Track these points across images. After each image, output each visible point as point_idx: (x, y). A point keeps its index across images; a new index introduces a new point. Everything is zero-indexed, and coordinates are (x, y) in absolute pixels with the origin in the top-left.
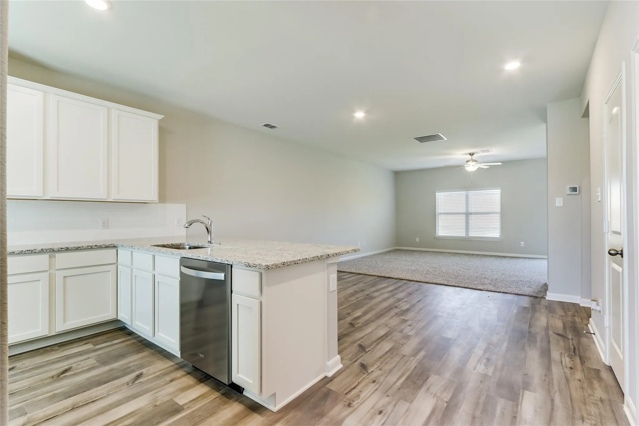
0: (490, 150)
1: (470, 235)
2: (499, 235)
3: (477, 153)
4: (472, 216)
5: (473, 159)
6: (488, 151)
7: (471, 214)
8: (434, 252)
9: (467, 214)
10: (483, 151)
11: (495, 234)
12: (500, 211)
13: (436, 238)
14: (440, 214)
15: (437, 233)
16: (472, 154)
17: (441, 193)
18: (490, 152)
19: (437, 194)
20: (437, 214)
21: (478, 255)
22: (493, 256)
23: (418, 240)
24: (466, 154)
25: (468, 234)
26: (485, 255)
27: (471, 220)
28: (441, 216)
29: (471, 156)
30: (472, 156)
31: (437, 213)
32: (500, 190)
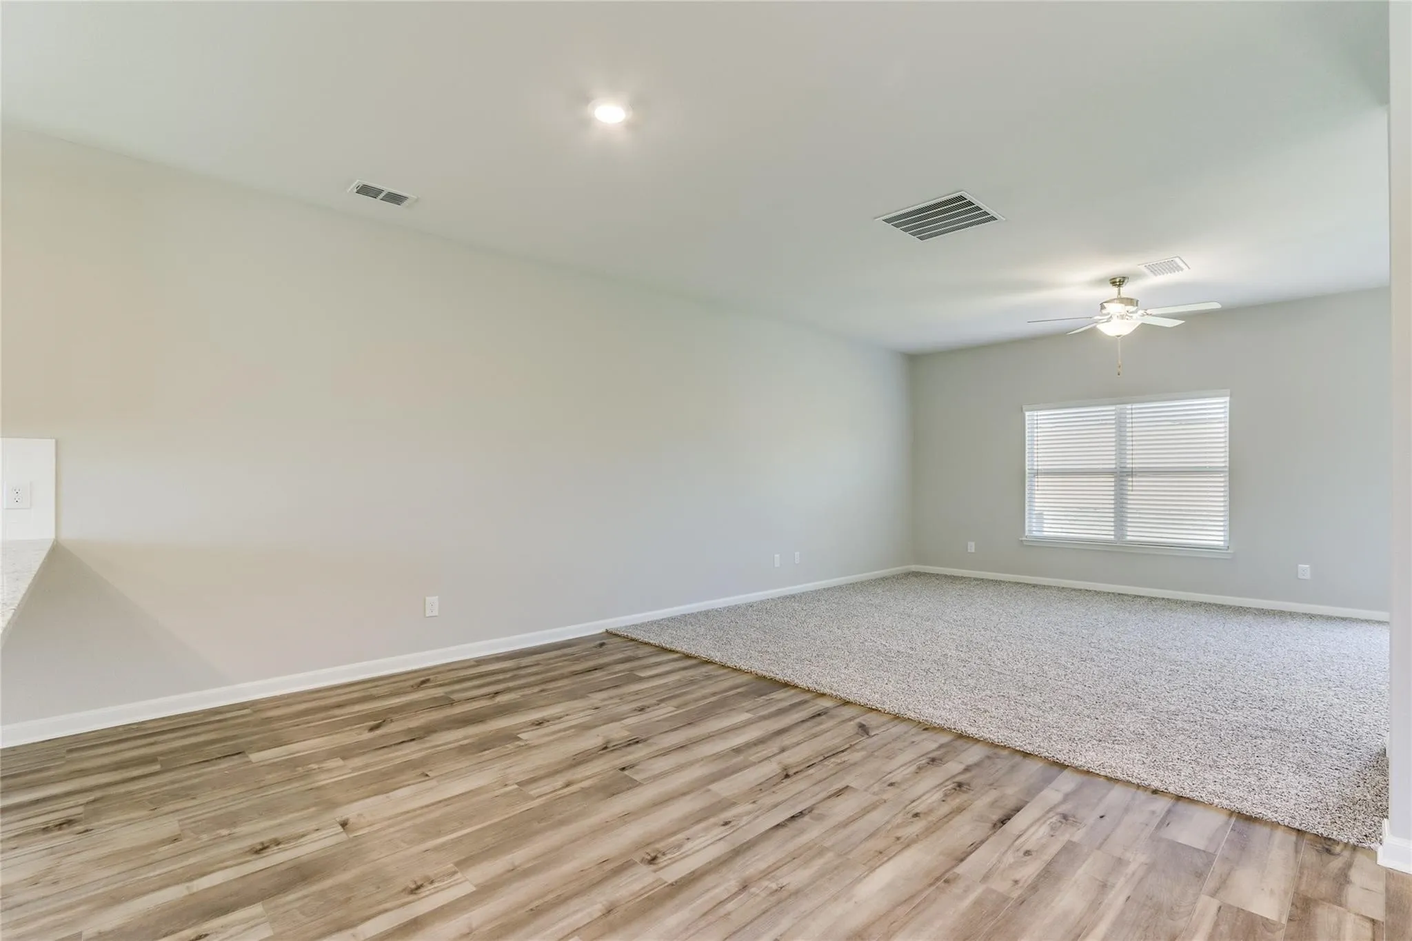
0: (1177, 260)
1: (1129, 538)
2: (1222, 538)
3: (1138, 276)
4: (1134, 479)
5: (1123, 295)
6: (1172, 267)
7: (1132, 473)
8: (1019, 583)
9: (1121, 475)
10: (1155, 269)
11: (1214, 535)
12: (1227, 464)
13: (1025, 543)
14: (1037, 473)
15: (1027, 529)
16: (1118, 282)
17: (1039, 413)
18: (1182, 269)
19: (1027, 414)
20: (1027, 475)
21: (1152, 599)
22: (1200, 604)
23: (972, 547)
24: (1100, 282)
25: (1124, 535)
26: (1176, 602)
27: (1132, 490)
28: (1040, 480)
29: (1115, 289)
30: (1119, 285)
31: (1027, 471)
32: (1227, 399)
